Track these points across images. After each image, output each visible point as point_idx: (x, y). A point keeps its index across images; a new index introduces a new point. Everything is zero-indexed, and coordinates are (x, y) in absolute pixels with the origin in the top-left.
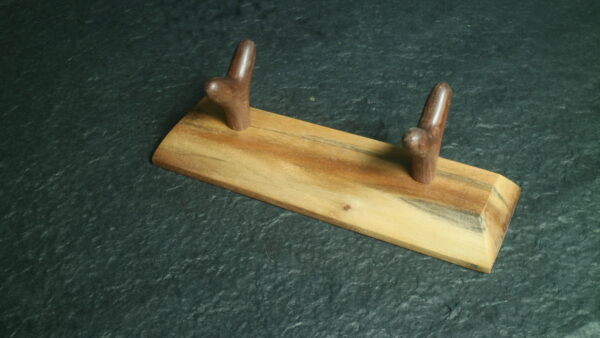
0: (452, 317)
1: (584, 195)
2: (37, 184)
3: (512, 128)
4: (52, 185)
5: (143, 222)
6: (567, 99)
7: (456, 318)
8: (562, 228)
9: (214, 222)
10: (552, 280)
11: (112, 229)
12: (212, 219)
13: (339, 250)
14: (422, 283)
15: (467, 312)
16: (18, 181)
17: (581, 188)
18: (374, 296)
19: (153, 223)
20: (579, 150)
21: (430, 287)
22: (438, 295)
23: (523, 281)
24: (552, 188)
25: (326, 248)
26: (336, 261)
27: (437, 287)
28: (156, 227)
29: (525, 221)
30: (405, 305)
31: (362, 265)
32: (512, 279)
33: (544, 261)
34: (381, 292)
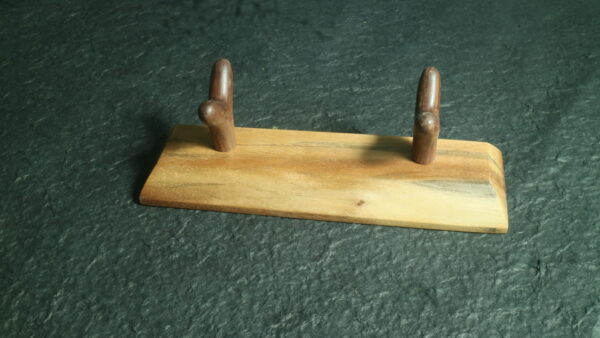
0: (543, 273)
1: (562, 135)
2: (41, 314)
3: (466, 101)
4: (60, 308)
5: (197, 307)
6: (489, 63)
7: (546, 273)
8: (566, 167)
9: (271, 279)
10: (592, 211)
11: (167, 327)
12: (267, 277)
13: (406, 259)
14: (498, 257)
15: (552, 264)
16: (15, 319)
17: (556, 130)
18: (469, 285)
19: (208, 304)
20: (530, 100)
21: (507, 258)
22: (518, 261)
23: (572, 220)
24: (534, 138)
25: (395, 262)
26: (412, 269)
27: (512, 256)
28: (214, 307)
29: (535, 173)
30: (499, 281)
31: (437, 263)
32: (563, 223)
33: (575, 199)
34: (471, 279)
